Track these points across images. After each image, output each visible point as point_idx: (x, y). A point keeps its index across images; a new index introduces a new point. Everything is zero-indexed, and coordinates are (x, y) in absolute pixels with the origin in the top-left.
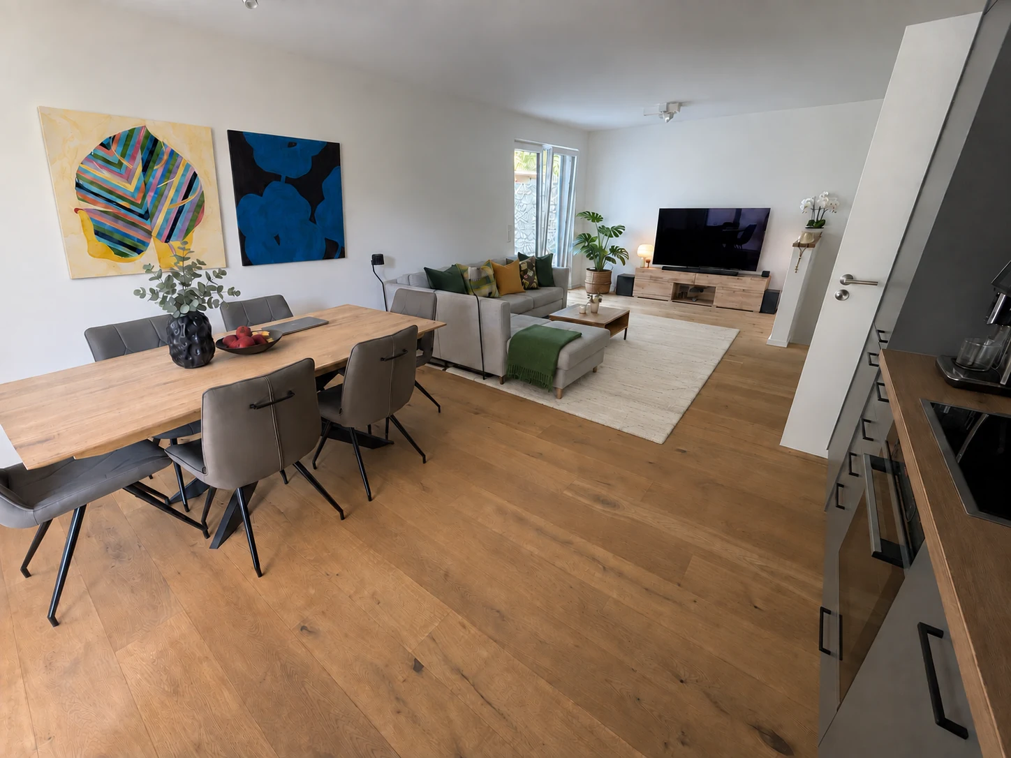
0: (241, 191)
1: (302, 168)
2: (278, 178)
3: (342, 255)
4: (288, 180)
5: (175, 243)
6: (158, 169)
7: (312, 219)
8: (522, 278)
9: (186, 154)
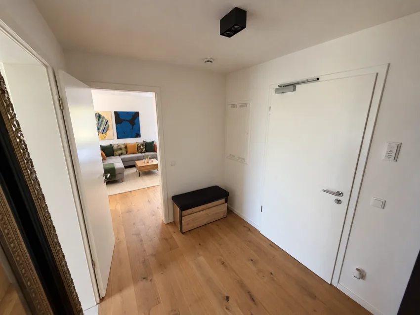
0: (117, 123)
1: (130, 118)
2: (124, 120)
3: (140, 137)
4: (127, 121)
5: (104, 134)
6: (101, 120)
7: (132, 129)
8: (138, 149)
9: (106, 117)
